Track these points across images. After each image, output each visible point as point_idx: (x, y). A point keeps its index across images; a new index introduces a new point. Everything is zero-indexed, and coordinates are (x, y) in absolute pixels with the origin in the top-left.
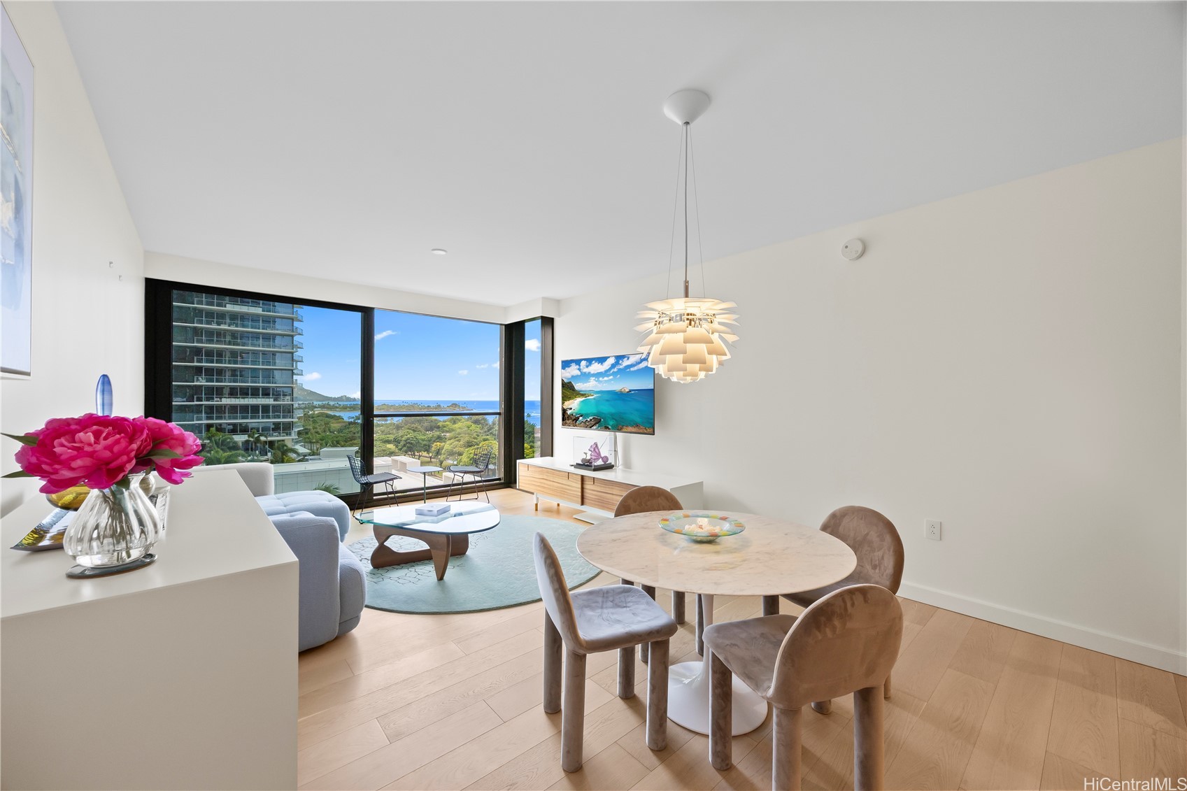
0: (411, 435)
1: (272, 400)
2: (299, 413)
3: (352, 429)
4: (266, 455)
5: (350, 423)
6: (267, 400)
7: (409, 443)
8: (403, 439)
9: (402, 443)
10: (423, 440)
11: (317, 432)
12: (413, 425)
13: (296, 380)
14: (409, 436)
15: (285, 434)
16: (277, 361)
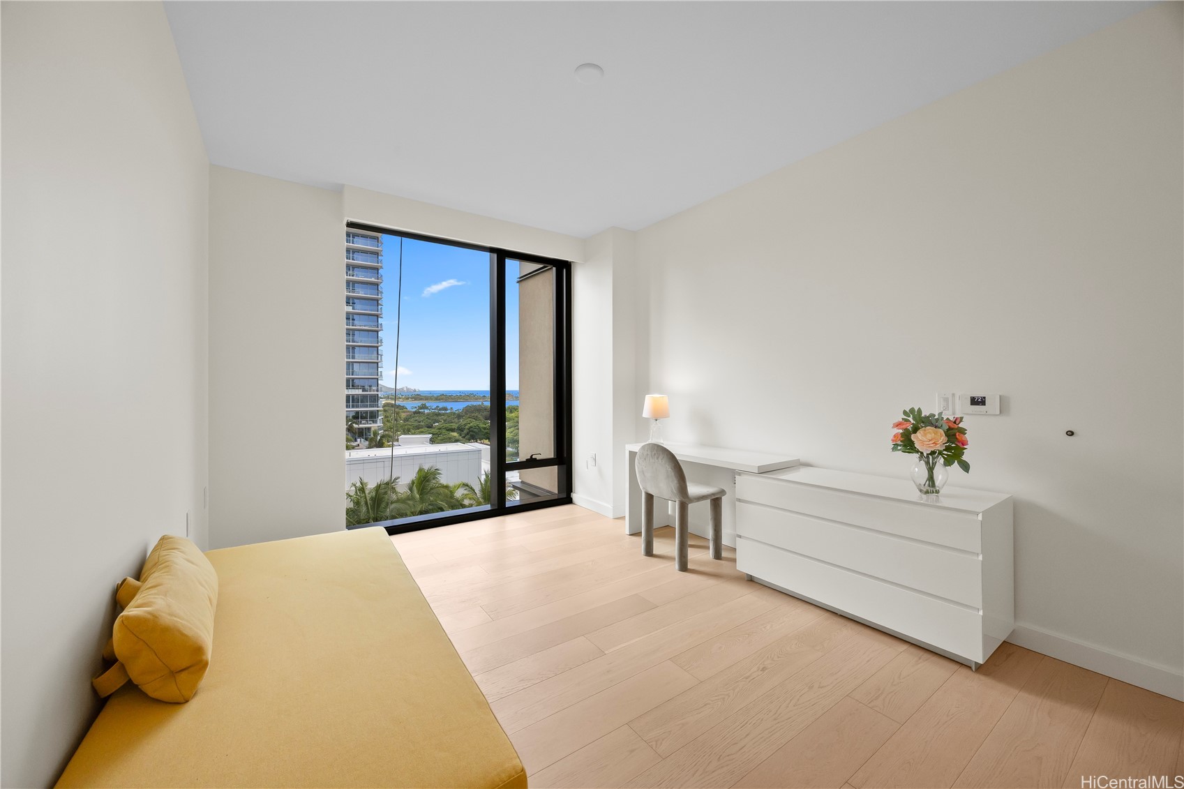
0: (474, 423)
1: (361, 390)
2: (383, 402)
3: (417, 418)
4: (356, 441)
5: (415, 413)
6: (357, 390)
7: (472, 431)
8: (467, 427)
9: (465, 431)
10: (485, 428)
11: (388, 421)
12: (473, 415)
13: (381, 372)
14: (471, 424)
15: (371, 422)
16: (356, 355)
